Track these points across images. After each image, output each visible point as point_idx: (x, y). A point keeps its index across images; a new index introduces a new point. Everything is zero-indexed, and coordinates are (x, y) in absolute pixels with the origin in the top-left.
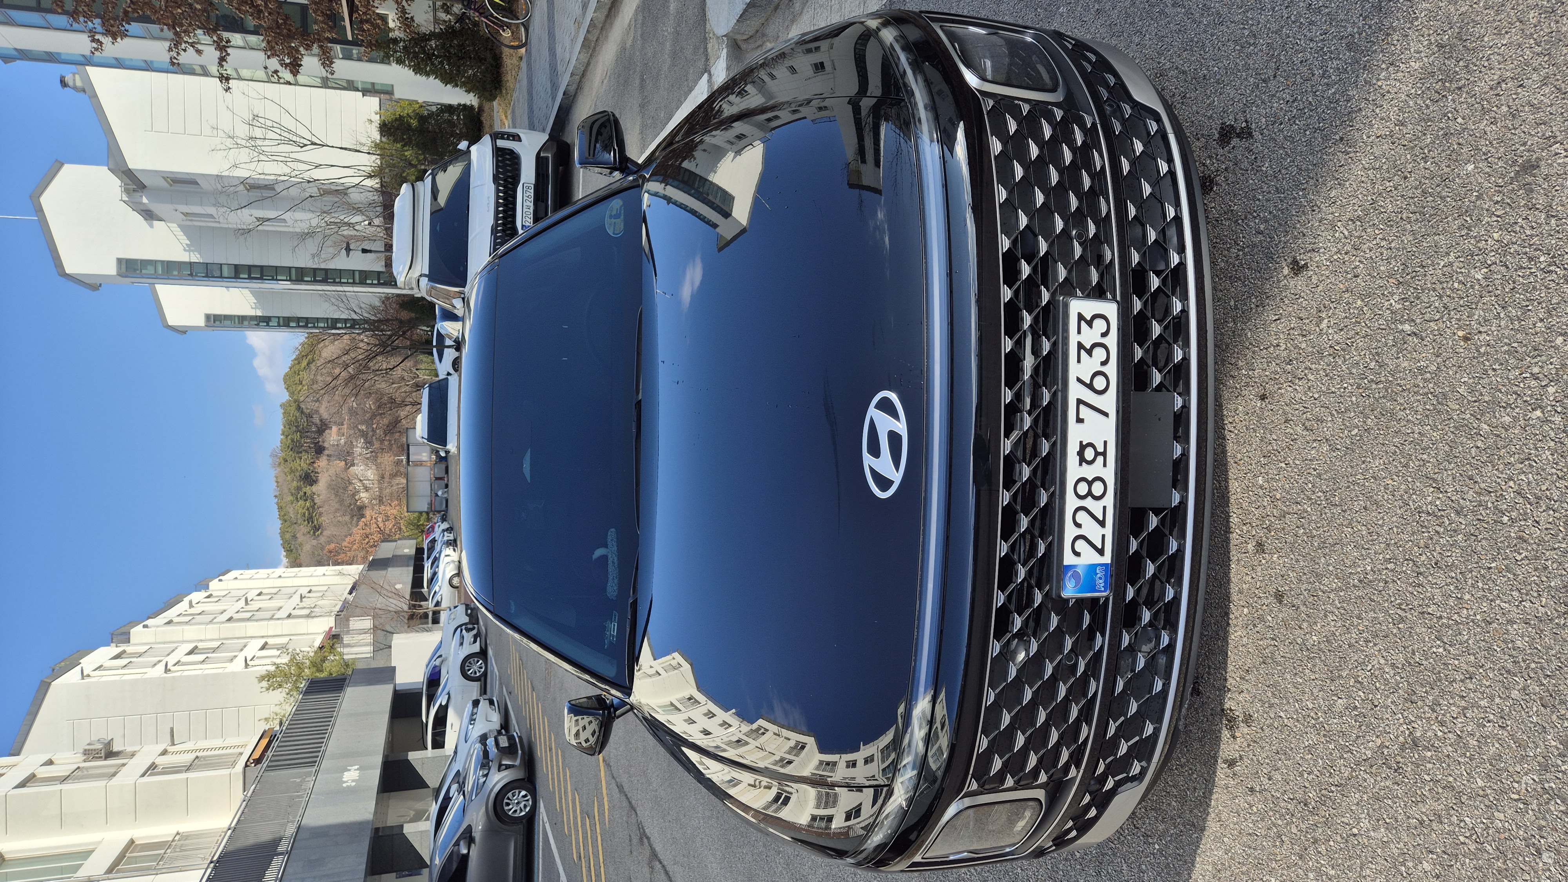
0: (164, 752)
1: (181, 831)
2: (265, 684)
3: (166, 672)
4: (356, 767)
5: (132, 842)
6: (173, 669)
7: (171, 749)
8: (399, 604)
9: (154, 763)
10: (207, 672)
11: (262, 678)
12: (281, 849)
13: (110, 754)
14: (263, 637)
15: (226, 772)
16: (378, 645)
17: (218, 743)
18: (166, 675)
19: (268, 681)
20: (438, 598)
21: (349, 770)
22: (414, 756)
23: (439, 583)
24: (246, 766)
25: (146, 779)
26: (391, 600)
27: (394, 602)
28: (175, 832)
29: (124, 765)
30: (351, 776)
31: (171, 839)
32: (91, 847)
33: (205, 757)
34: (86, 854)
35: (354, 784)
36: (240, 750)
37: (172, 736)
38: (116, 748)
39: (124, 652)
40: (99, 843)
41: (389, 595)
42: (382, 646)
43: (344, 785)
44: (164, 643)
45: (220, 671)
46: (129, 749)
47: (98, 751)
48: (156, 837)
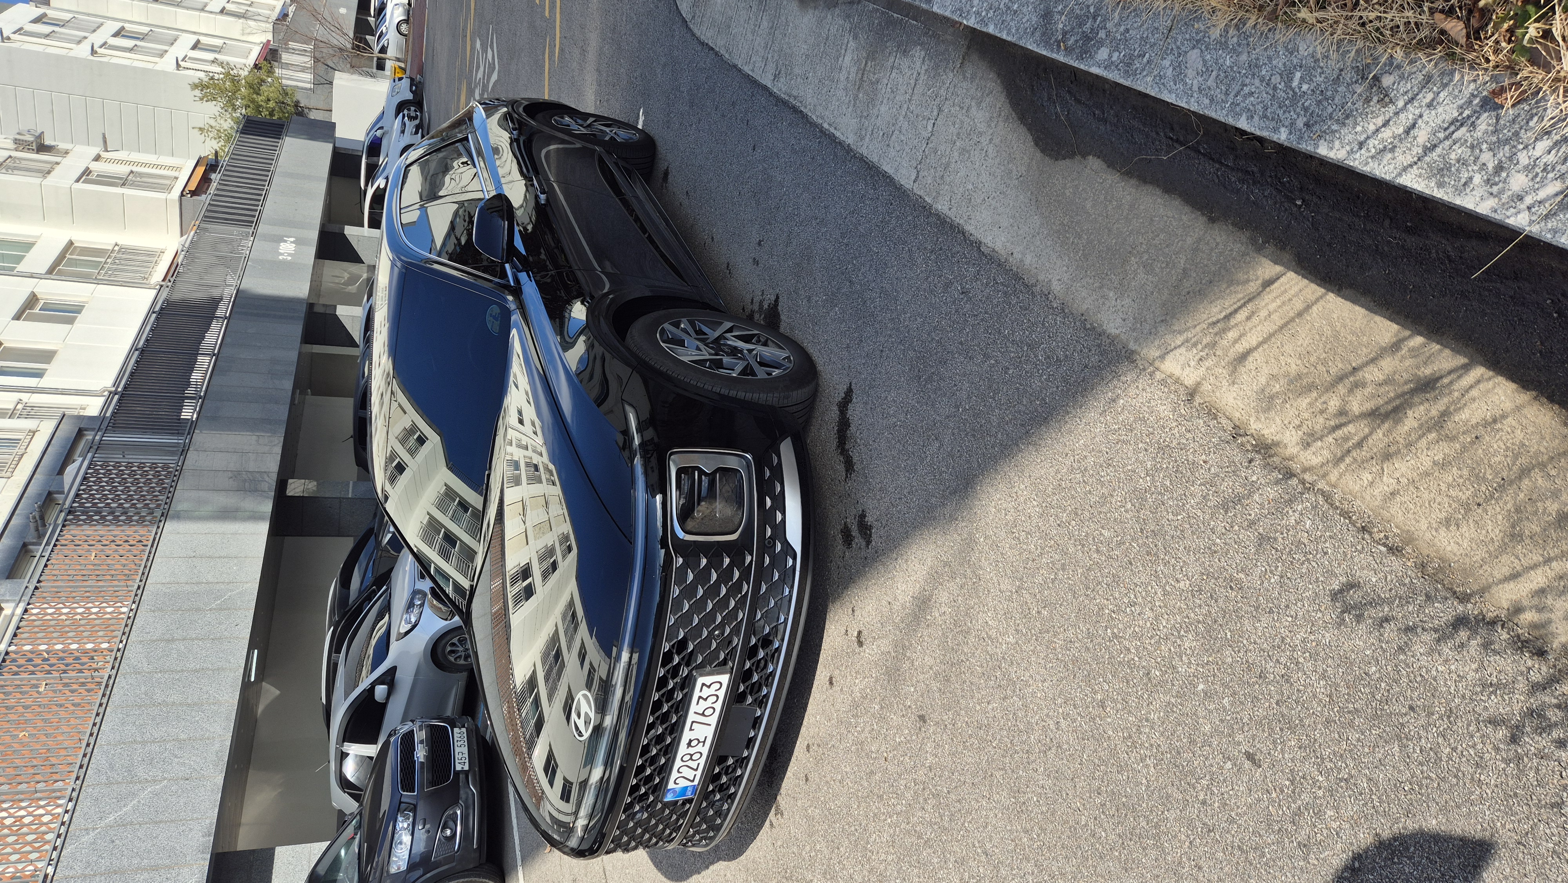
0: (97, 158)
1: (119, 243)
2: (197, 92)
3: (92, 54)
4: (292, 239)
5: (71, 243)
6: (100, 51)
7: (104, 155)
8: (342, 40)
9: (88, 168)
10: (136, 64)
11: (195, 86)
12: (219, 313)
13: (42, 148)
14: (195, 33)
15: (162, 196)
16: (319, 78)
17: (151, 158)
18: (92, 58)
19: (202, 90)
20: (384, 42)
21: (286, 241)
22: (350, 231)
23: (387, 23)
24: (182, 195)
25: (81, 185)
26: (334, 34)
27: (338, 37)
28: (114, 243)
29: (57, 163)
30: (287, 248)
31: (111, 248)
32: (31, 240)
33: (141, 175)
34: (28, 246)
35: (289, 258)
36: (173, 173)
37: (105, 142)
38: (48, 142)
39: (44, 15)
40: (39, 237)
41: (332, 28)
42: (323, 81)
43: (281, 257)
44: (89, 15)
45: (150, 66)
46: (62, 146)
47: (30, 143)
48: (95, 243)
